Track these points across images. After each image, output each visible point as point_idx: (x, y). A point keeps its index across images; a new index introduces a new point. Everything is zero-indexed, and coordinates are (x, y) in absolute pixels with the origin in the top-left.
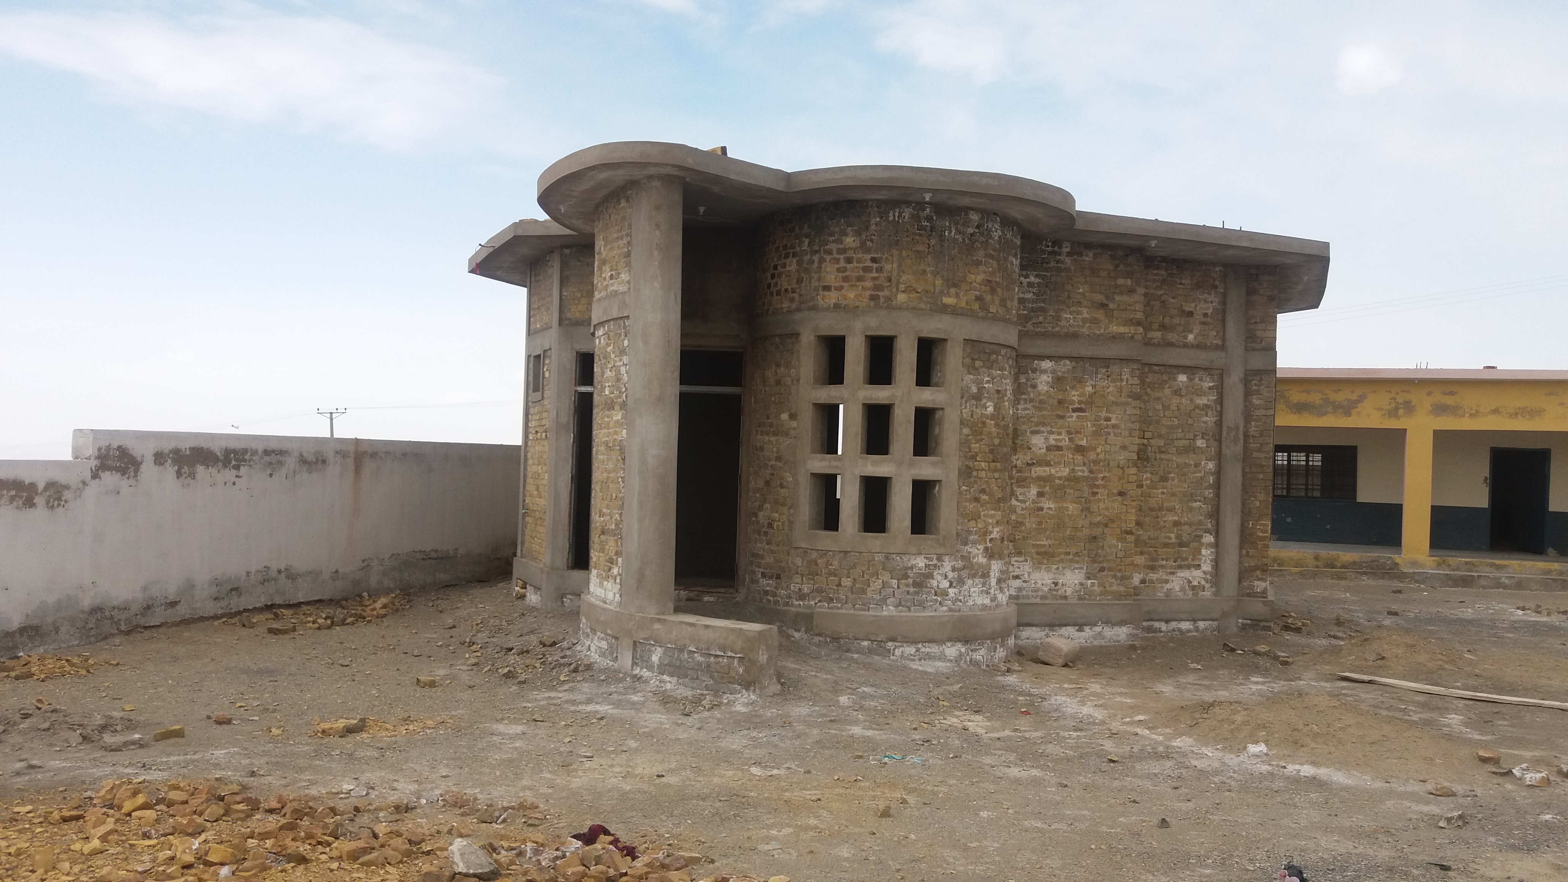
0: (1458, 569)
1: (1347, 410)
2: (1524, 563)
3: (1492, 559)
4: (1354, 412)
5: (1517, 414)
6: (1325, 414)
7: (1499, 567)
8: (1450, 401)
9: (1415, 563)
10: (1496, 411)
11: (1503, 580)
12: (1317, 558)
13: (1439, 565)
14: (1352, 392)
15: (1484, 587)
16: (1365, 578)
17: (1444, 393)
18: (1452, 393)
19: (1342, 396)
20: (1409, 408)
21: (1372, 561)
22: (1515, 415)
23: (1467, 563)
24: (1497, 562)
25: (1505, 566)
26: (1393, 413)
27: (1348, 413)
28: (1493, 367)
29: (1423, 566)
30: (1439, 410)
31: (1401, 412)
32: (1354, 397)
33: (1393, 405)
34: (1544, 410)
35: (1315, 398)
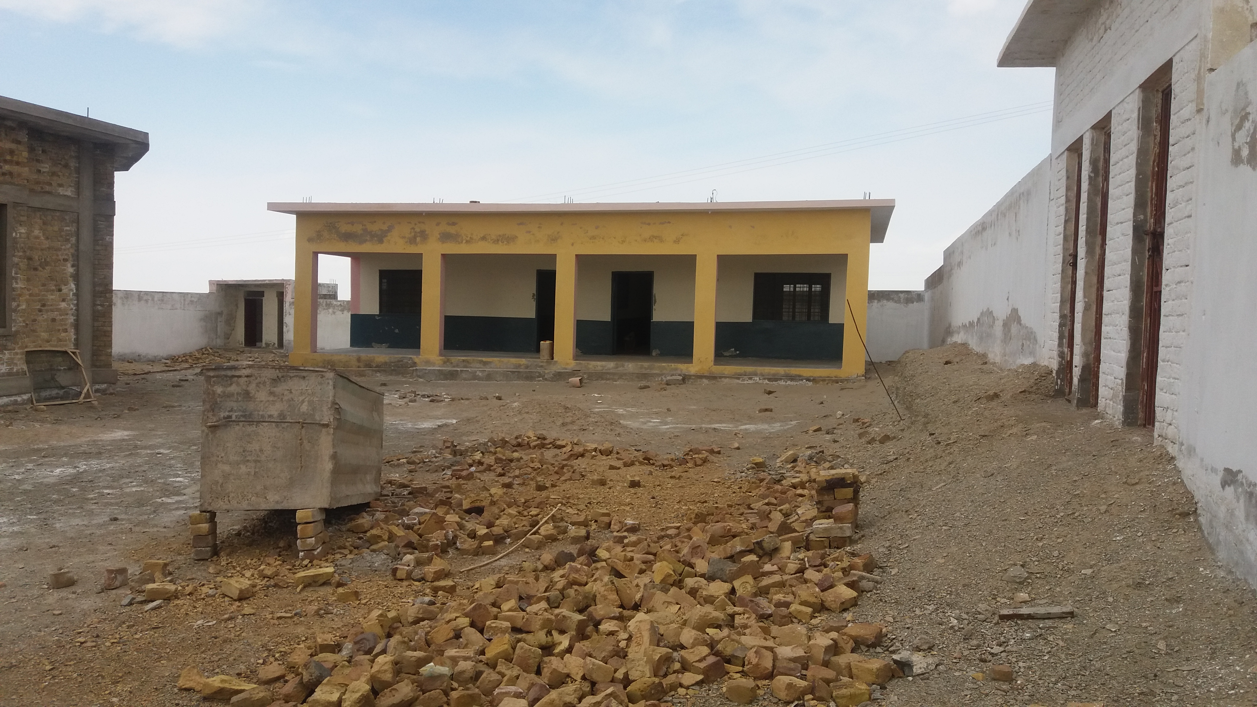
0: (457, 366)
1: (380, 238)
2: (502, 359)
3: (478, 356)
4: (385, 239)
5: (498, 240)
6: (365, 241)
7: (485, 363)
8: (452, 230)
9: (428, 362)
10: (484, 238)
11: (478, 373)
12: (359, 360)
13: (445, 362)
14: (384, 223)
15: (465, 379)
16: (378, 374)
17: (448, 224)
18: (454, 224)
19: (377, 227)
20: (424, 236)
21: (399, 361)
22: (496, 241)
23: (464, 361)
24: (484, 359)
25: (490, 362)
26: (412, 241)
27: (381, 241)
28: (476, 202)
29: (434, 364)
30: (445, 237)
31: (418, 239)
32: (385, 228)
33: (413, 234)
34: (516, 237)
35: (357, 228)
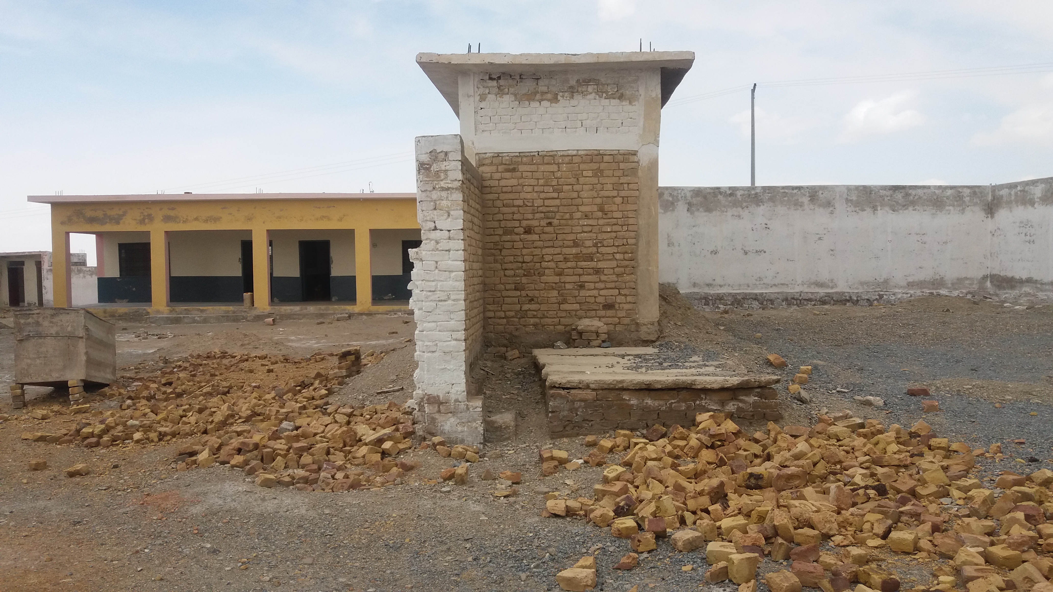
0: (181, 314)
1: (117, 221)
2: (215, 308)
3: (197, 306)
4: (121, 222)
5: (207, 220)
6: (106, 223)
7: (202, 311)
8: (172, 213)
9: (158, 312)
10: (196, 219)
11: (196, 318)
12: (105, 312)
13: (171, 311)
14: (120, 209)
15: (187, 323)
16: (120, 322)
17: (169, 209)
18: (173, 209)
19: (114, 212)
20: (150, 218)
21: (136, 312)
22: (206, 221)
23: (185, 309)
24: (201, 308)
25: (205, 310)
26: (142, 222)
27: (118, 223)
28: (189, 193)
29: (163, 313)
30: (167, 219)
31: (146, 220)
32: (121, 213)
33: (142, 217)
34: (221, 218)
35: (99, 214)
